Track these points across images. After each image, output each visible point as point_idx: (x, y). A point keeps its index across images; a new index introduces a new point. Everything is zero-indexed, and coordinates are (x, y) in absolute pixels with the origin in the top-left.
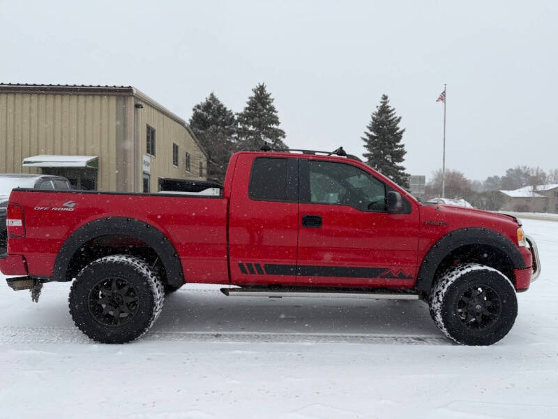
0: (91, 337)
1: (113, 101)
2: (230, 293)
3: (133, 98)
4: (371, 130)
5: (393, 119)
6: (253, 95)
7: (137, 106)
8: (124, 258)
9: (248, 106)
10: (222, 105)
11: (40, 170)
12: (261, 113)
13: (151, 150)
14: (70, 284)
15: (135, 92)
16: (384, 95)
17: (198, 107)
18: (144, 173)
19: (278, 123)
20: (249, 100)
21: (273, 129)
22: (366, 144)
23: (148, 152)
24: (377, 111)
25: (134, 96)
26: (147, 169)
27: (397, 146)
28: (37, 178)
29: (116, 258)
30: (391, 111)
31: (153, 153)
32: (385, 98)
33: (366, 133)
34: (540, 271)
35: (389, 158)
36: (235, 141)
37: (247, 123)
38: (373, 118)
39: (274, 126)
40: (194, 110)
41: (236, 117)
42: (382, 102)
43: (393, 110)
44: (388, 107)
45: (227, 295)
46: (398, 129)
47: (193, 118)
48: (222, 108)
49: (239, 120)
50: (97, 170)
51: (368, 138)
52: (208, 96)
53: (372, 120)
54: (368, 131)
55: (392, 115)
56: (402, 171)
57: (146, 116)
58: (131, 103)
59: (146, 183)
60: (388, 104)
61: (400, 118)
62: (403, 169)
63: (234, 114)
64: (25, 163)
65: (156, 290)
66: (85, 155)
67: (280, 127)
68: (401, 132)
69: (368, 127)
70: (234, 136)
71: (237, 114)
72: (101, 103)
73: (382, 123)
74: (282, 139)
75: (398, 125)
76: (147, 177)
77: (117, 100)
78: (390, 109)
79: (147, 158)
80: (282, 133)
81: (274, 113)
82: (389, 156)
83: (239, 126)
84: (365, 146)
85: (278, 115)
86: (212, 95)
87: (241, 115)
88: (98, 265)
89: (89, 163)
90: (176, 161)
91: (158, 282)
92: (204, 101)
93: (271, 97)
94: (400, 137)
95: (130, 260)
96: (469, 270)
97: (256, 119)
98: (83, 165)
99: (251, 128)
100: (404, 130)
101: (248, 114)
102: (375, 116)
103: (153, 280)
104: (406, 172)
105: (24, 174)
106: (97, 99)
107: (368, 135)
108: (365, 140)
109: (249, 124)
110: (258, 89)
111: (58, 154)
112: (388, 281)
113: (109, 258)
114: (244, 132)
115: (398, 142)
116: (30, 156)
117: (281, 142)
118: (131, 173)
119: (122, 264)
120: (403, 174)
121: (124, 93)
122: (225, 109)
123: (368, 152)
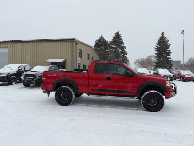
0: (59, 104)
1: (70, 43)
2: (89, 95)
3: (75, 42)
4: (158, 45)
5: (166, 40)
6: (115, 35)
7: (76, 44)
8: (66, 87)
9: (113, 39)
10: (105, 39)
11: (51, 63)
12: (117, 41)
13: (81, 56)
14: (55, 92)
15: (76, 40)
16: (162, 32)
17: (97, 40)
18: (78, 63)
19: (123, 44)
20: (113, 37)
21: (122, 46)
22: (156, 50)
23: (80, 57)
24: (160, 38)
25: (76, 41)
26: (79, 62)
27: (168, 50)
28: (50, 66)
29: (65, 87)
30: (165, 38)
31: (81, 57)
32: (163, 33)
33: (155, 46)
34: (177, 93)
35: (165, 55)
36: (109, 51)
37: (112, 45)
38: (158, 40)
39: (122, 45)
40: (96, 41)
41: (109, 43)
42: (161, 35)
43: (166, 37)
44: (164, 36)
45: (89, 96)
46: (168, 44)
47: (95, 44)
48: (104, 40)
49: (110, 44)
50: (66, 63)
51: (157, 48)
52: (100, 37)
53: (158, 41)
54: (156, 45)
55: (166, 39)
56: (170, 59)
57: (79, 46)
58: (75, 43)
59: (79, 66)
60: (164, 35)
61: (169, 40)
62: (170, 58)
63: (108, 42)
64: (47, 61)
65: (73, 94)
66: (62, 59)
67: (124, 45)
68: (169, 45)
69: (156, 44)
70: (108, 49)
71: (109, 42)
72: (67, 43)
73: (162, 42)
74: (125, 49)
75: (168, 43)
76: (79, 64)
77: (71, 43)
78: (165, 37)
79: (79, 59)
80: (125, 47)
81: (122, 41)
82: (165, 54)
83: (110, 46)
84: (155, 51)
85: (123, 41)
86: (101, 36)
87: (111, 42)
88: (61, 88)
89: (63, 61)
90: (88, 59)
91: (73, 92)
92: (99, 38)
93: (121, 35)
94: (169, 47)
95: (67, 87)
96: (150, 92)
97: (116, 43)
98: (62, 62)
99: (114, 46)
100: (170, 45)
101: (113, 41)
102: (159, 40)
103: (72, 92)
104: (171, 59)
105: (47, 65)
106: (65, 42)
107: (156, 46)
108: (156, 48)
109: (113, 45)
110: (117, 33)
111: (55, 59)
112: (129, 94)
113: (63, 87)
114: (112, 48)
115: (168, 49)
116: (48, 59)
117: (125, 50)
118: (75, 63)
119: (66, 88)
120: (170, 61)
121: (73, 40)
122: (106, 40)
123: (157, 53)
